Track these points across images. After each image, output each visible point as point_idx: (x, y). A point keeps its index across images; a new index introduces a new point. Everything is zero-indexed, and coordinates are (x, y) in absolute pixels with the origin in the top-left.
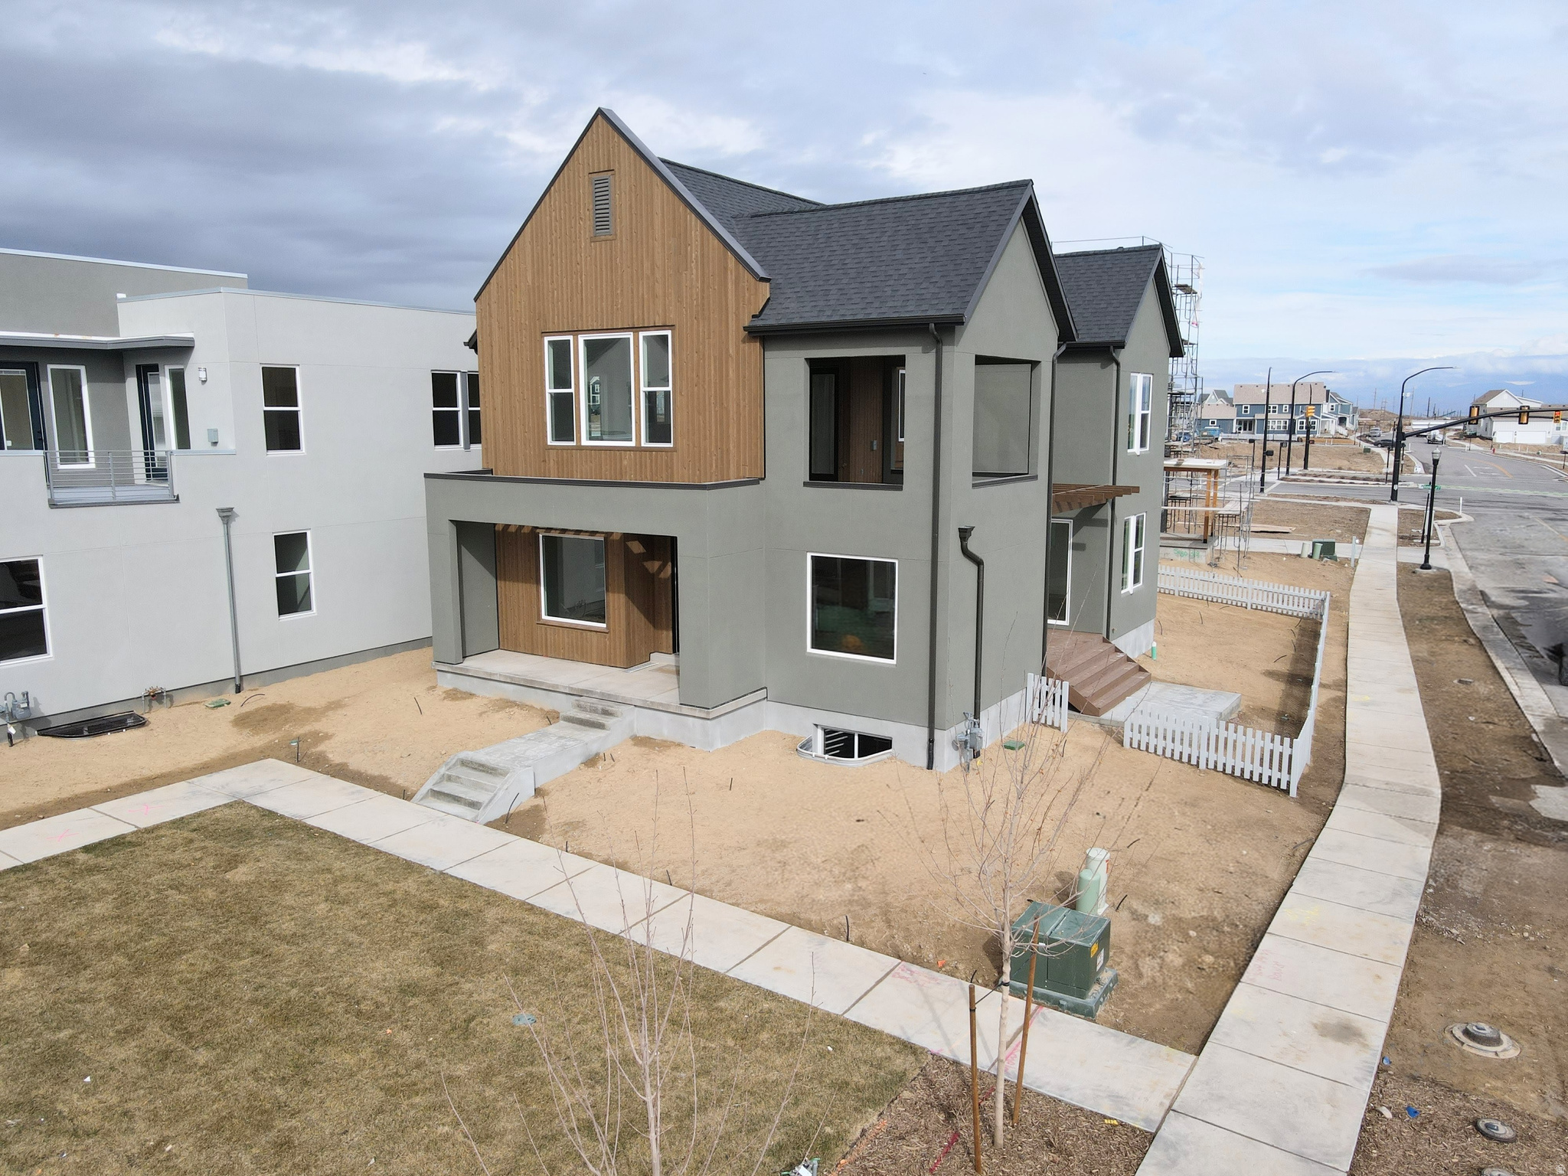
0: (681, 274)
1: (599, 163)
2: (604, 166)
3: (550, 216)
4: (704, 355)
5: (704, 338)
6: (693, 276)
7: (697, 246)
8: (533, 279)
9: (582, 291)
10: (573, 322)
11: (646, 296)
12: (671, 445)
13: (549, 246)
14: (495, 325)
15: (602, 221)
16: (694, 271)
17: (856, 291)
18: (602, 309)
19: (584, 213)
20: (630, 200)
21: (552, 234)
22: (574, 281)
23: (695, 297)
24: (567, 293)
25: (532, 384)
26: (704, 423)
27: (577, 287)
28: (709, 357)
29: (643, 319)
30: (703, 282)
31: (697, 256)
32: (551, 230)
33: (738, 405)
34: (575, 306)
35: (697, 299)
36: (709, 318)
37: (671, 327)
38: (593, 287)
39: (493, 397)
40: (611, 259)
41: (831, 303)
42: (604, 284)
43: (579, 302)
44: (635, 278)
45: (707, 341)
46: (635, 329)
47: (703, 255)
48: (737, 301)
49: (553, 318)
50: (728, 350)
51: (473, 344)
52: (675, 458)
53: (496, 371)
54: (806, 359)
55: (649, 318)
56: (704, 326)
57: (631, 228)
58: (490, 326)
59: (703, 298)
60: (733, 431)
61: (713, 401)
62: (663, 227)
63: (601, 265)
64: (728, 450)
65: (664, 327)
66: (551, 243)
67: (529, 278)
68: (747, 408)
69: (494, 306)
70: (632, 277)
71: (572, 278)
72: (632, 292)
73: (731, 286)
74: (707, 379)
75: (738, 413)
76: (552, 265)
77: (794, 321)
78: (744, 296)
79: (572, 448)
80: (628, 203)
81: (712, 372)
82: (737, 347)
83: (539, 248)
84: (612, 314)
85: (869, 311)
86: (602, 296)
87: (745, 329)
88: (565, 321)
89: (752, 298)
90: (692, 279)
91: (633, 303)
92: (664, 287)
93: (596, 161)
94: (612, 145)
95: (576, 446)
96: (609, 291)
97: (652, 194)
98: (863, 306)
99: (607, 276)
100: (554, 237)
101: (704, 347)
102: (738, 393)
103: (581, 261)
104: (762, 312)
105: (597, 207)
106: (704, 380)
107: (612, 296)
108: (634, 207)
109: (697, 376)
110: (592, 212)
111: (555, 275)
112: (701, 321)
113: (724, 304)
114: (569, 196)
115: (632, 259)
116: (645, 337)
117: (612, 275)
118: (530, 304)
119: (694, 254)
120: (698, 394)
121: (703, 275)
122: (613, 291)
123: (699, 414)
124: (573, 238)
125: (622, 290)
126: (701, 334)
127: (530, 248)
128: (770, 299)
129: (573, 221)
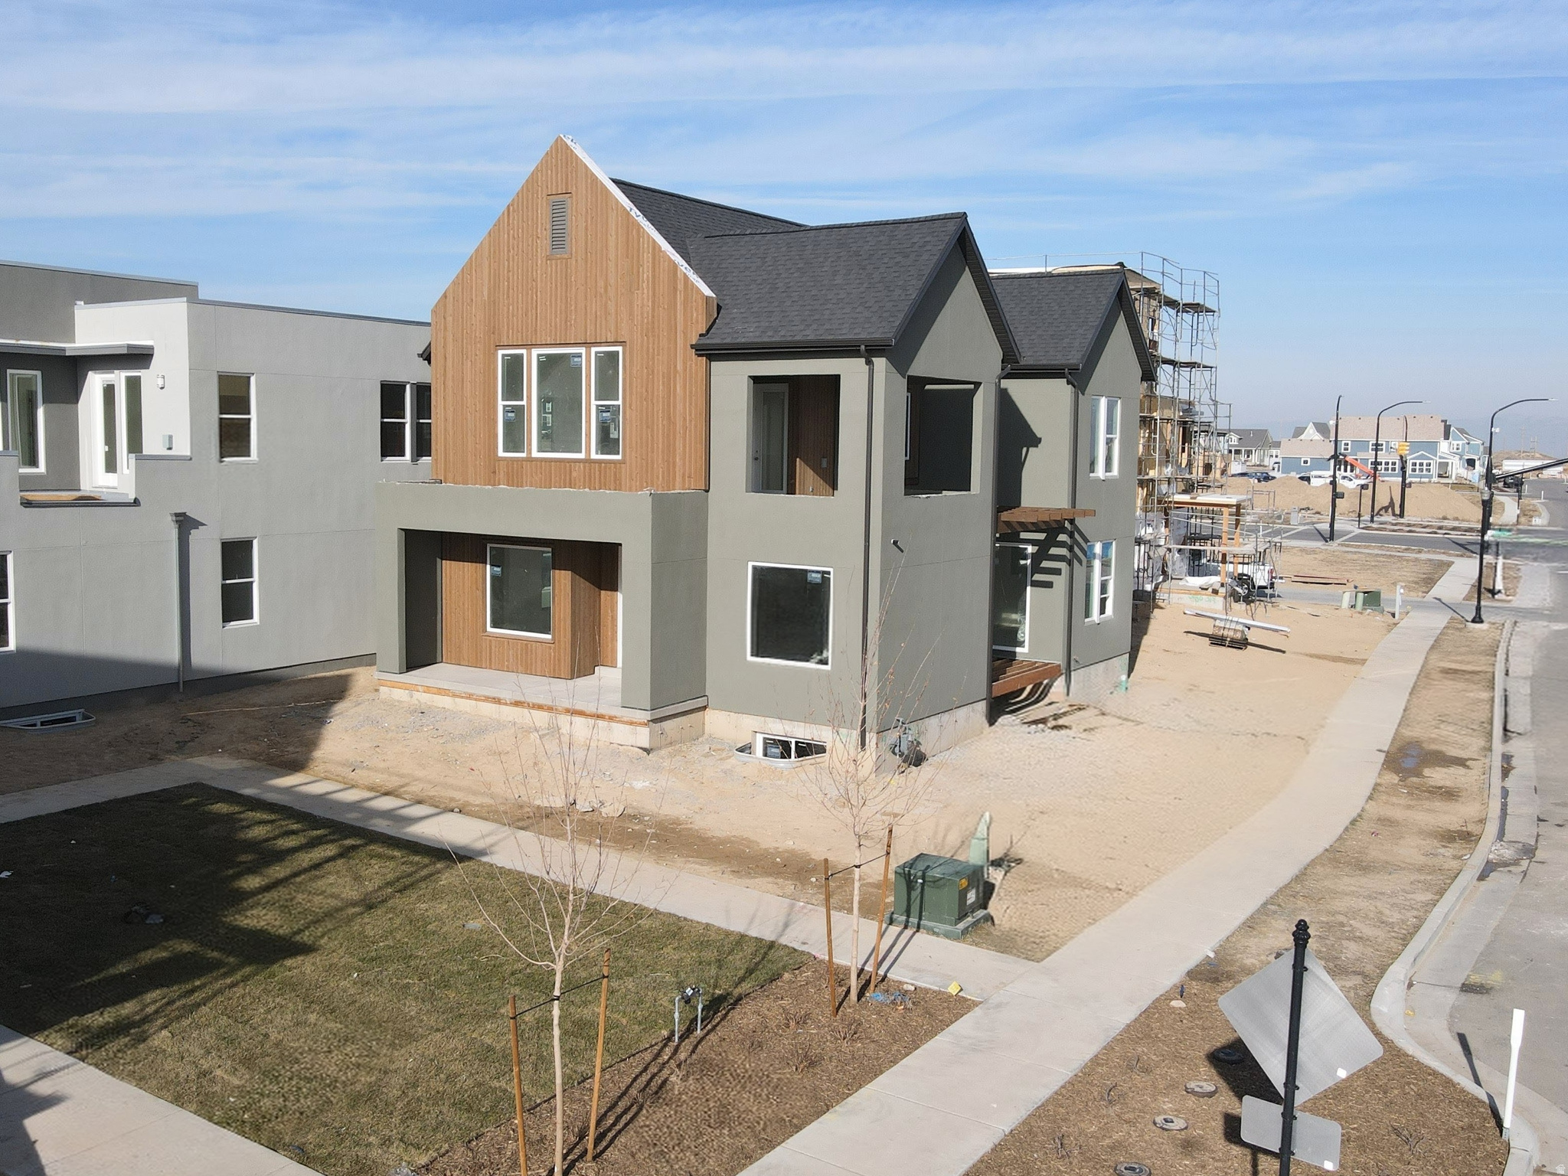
0: (633, 293)
1: (557, 186)
2: (562, 189)
3: (508, 234)
4: (653, 371)
5: (653, 353)
6: (645, 296)
7: (648, 267)
8: (489, 294)
9: (536, 307)
10: (527, 336)
11: (598, 313)
12: (618, 457)
13: (506, 263)
14: (450, 339)
15: (558, 240)
16: (645, 291)
17: (796, 313)
18: (556, 323)
19: (542, 233)
20: (586, 221)
21: (509, 251)
22: (529, 296)
23: (645, 315)
24: (522, 308)
25: (484, 397)
26: (652, 436)
27: (532, 303)
28: (658, 373)
29: (596, 335)
30: (653, 302)
31: (648, 276)
32: (508, 247)
33: (685, 420)
34: (529, 321)
35: (647, 318)
36: (659, 336)
37: (622, 343)
38: (548, 303)
39: (445, 408)
40: (566, 276)
41: (772, 324)
42: (559, 302)
43: (534, 317)
44: (588, 296)
45: (656, 358)
46: (588, 344)
47: (654, 276)
48: (685, 321)
49: (508, 332)
50: (675, 367)
51: (427, 356)
52: (623, 471)
53: (450, 383)
54: (750, 377)
55: (601, 335)
56: (654, 344)
57: (586, 249)
58: (445, 338)
59: (653, 317)
60: (679, 444)
61: (660, 415)
62: (617, 249)
63: (556, 281)
64: (674, 463)
65: (615, 343)
66: (508, 260)
67: (486, 293)
68: (693, 423)
69: (450, 319)
70: (586, 295)
71: (527, 294)
72: (586, 309)
73: (679, 307)
74: (656, 393)
75: (685, 428)
76: (509, 281)
77: (738, 341)
78: (692, 316)
79: (522, 460)
80: (584, 224)
81: (661, 387)
82: (685, 363)
83: (496, 264)
84: (566, 329)
85: (807, 332)
86: (556, 312)
87: (692, 346)
88: (520, 334)
89: (700, 317)
90: (643, 299)
91: (586, 320)
92: (617, 305)
93: (554, 184)
94: (570, 169)
95: (527, 458)
96: (563, 308)
97: (607, 217)
98: (802, 327)
99: (561, 293)
100: (511, 254)
101: (653, 363)
102: (685, 408)
103: (537, 278)
104: (708, 331)
105: (554, 227)
106: (653, 395)
107: (566, 312)
108: (589, 228)
109: (647, 391)
110: (549, 232)
111: (511, 291)
112: (651, 339)
113: (673, 322)
114: (528, 216)
115: (586, 277)
116: (596, 353)
117: (566, 292)
118: (485, 318)
119: (646, 274)
120: (647, 409)
121: (654, 295)
122: (566, 307)
123: (647, 427)
124: (530, 256)
125: (576, 307)
126: (651, 350)
127: (487, 263)
128: (716, 318)
129: (530, 240)
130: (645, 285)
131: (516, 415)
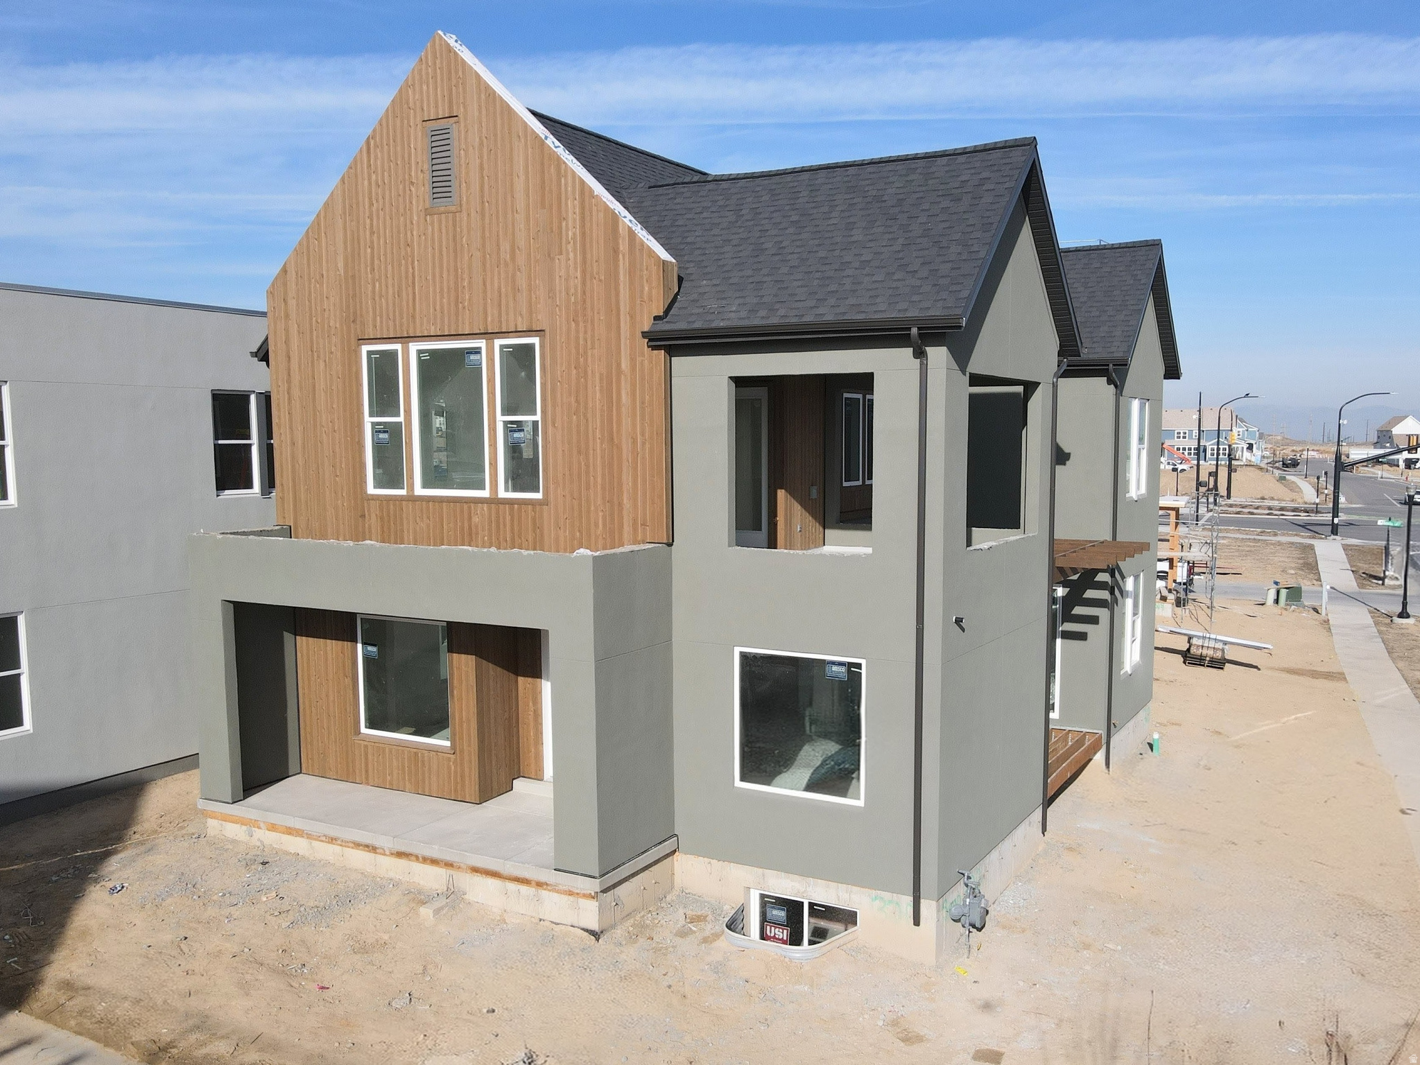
0: (553, 259)
1: (437, 107)
2: (444, 110)
3: (370, 179)
4: (586, 372)
5: (586, 346)
6: (571, 263)
7: (575, 220)
8: (346, 265)
9: (414, 283)
10: (401, 325)
11: (503, 290)
12: (538, 496)
13: (368, 221)
14: (294, 329)
15: (441, 185)
16: (571, 255)
17: (800, 283)
18: (442, 308)
19: (417, 178)
20: (481, 157)
21: (371, 204)
22: (402, 268)
23: (572, 291)
24: (393, 285)
25: (345, 411)
26: (587, 466)
27: (407, 277)
28: (593, 375)
29: (500, 322)
30: (584, 272)
31: (574, 234)
32: (370, 199)
33: (634, 441)
34: (404, 303)
35: (575, 294)
36: (592, 322)
37: (539, 332)
38: (430, 277)
39: (291, 428)
40: (455, 237)
41: (765, 299)
42: (445, 274)
43: (411, 297)
44: (488, 265)
45: (590, 353)
46: (488, 335)
47: (583, 234)
48: (632, 298)
49: (375, 320)
50: (619, 365)
51: (263, 355)
52: (545, 514)
53: (296, 392)
54: (730, 378)
55: (507, 321)
56: (586, 332)
57: (482, 197)
58: (287, 330)
59: (584, 293)
60: (627, 479)
61: (598, 435)
62: (528, 196)
63: (441, 246)
64: (620, 504)
65: (529, 332)
66: (371, 218)
67: (341, 265)
68: (647, 446)
69: (292, 303)
70: (484, 265)
71: (400, 265)
72: (484, 284)
73: (623, 277)
74: (590, 405)
75: (635, 453)
76: (372, 248)
77: (714, 325)
78: (642, 291)
79: (401, 498)
80: (478, 161)
81: (598, 395)
82: (633, 360)
83: (354, 223)
84: (457, 315)
85: (821, 311)
86: (442, 289)
87: (644, 334)
88: (391, 323)
89: (654, 292)
90: (568, 268)
91: (485, 299)
92: (529, 278)
93: (432, 105)
94: (454, 81)
95: (407, 496)
96: (452, 285)
97: (511, 149)
98: (813, 303)
99: (448, 262)
100: (374, 209)
101: (586, 360)
102: (634, 425)
103: (412, 241)
104: (667, 312)
105: (435, 168)
106: (586, 408)
107: (456, 290)
108: (486, 166)
109: (577, 401)
110: (428, 175)
111: (376, 262)
112: (581, 324)
113: (613, 299)
114: (396, 153)
115: (483, 238)
116: (502, 347)
117: (456, 262)
118: (341, 299)
119: (572, 230)
120: (578, 426)
121: (584, 262)
122: (456, 283)
123: (579, 452)
124: (402, 210)
125: (470, 282)
126: (581, 342)
127: (340, 223)
128: (677, 294)
129: (401, 187)
130: (570, 247)
131: (390, 436)
